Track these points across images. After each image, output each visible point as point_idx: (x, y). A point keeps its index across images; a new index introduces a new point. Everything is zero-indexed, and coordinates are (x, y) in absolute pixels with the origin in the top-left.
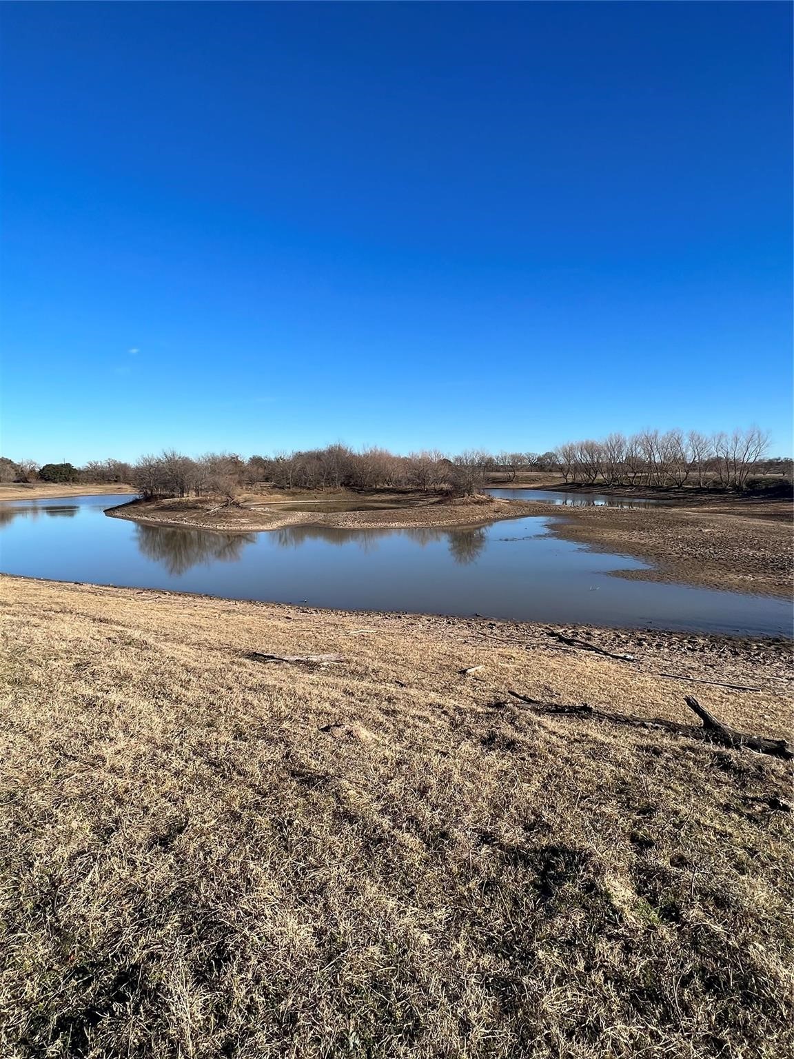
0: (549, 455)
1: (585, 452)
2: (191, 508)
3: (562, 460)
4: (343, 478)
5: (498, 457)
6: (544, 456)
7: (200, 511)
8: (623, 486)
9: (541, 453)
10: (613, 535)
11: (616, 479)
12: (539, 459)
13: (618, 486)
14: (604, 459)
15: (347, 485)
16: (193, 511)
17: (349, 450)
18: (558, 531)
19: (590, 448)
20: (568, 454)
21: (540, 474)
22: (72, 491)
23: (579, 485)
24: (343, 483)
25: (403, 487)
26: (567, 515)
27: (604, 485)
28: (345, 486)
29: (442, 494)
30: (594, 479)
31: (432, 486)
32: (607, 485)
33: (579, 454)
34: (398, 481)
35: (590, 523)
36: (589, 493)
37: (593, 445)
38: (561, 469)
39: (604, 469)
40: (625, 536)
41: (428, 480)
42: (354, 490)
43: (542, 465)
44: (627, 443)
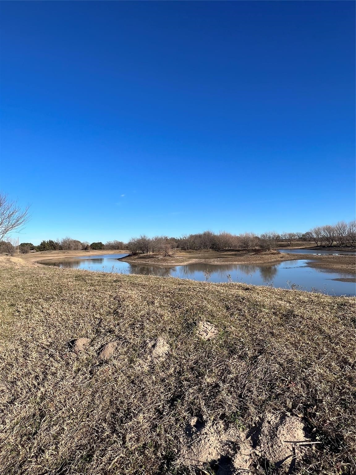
0: (307, 233)
2: (151, 257)
3: (315, 236)
4: (211, 245)
5: (282, 235)
7: (155, 258)
9: (304, 233)
14: (336, 235)
15: (213, 248)
16: (152, 259)
17: (213, 233)
19: (328, 229)
20: (317, 233)
21: (304, 242)
22: (102, 253)
23: (324, 247)
24: (211, 247)
25: (237, 248)
26: (317, 259)
28: (212, 249)
29: (255, 251)
30: (332, 243)
31: (251, 248)
32: (338, 246)
33: (323, 232)
34: (235, 246)
36: (329, 250)
37: (329, 227)
38: (314, 240)
39: (336, 239)
41: (249, 245)
42: (216, 250)
43: (305, 238)
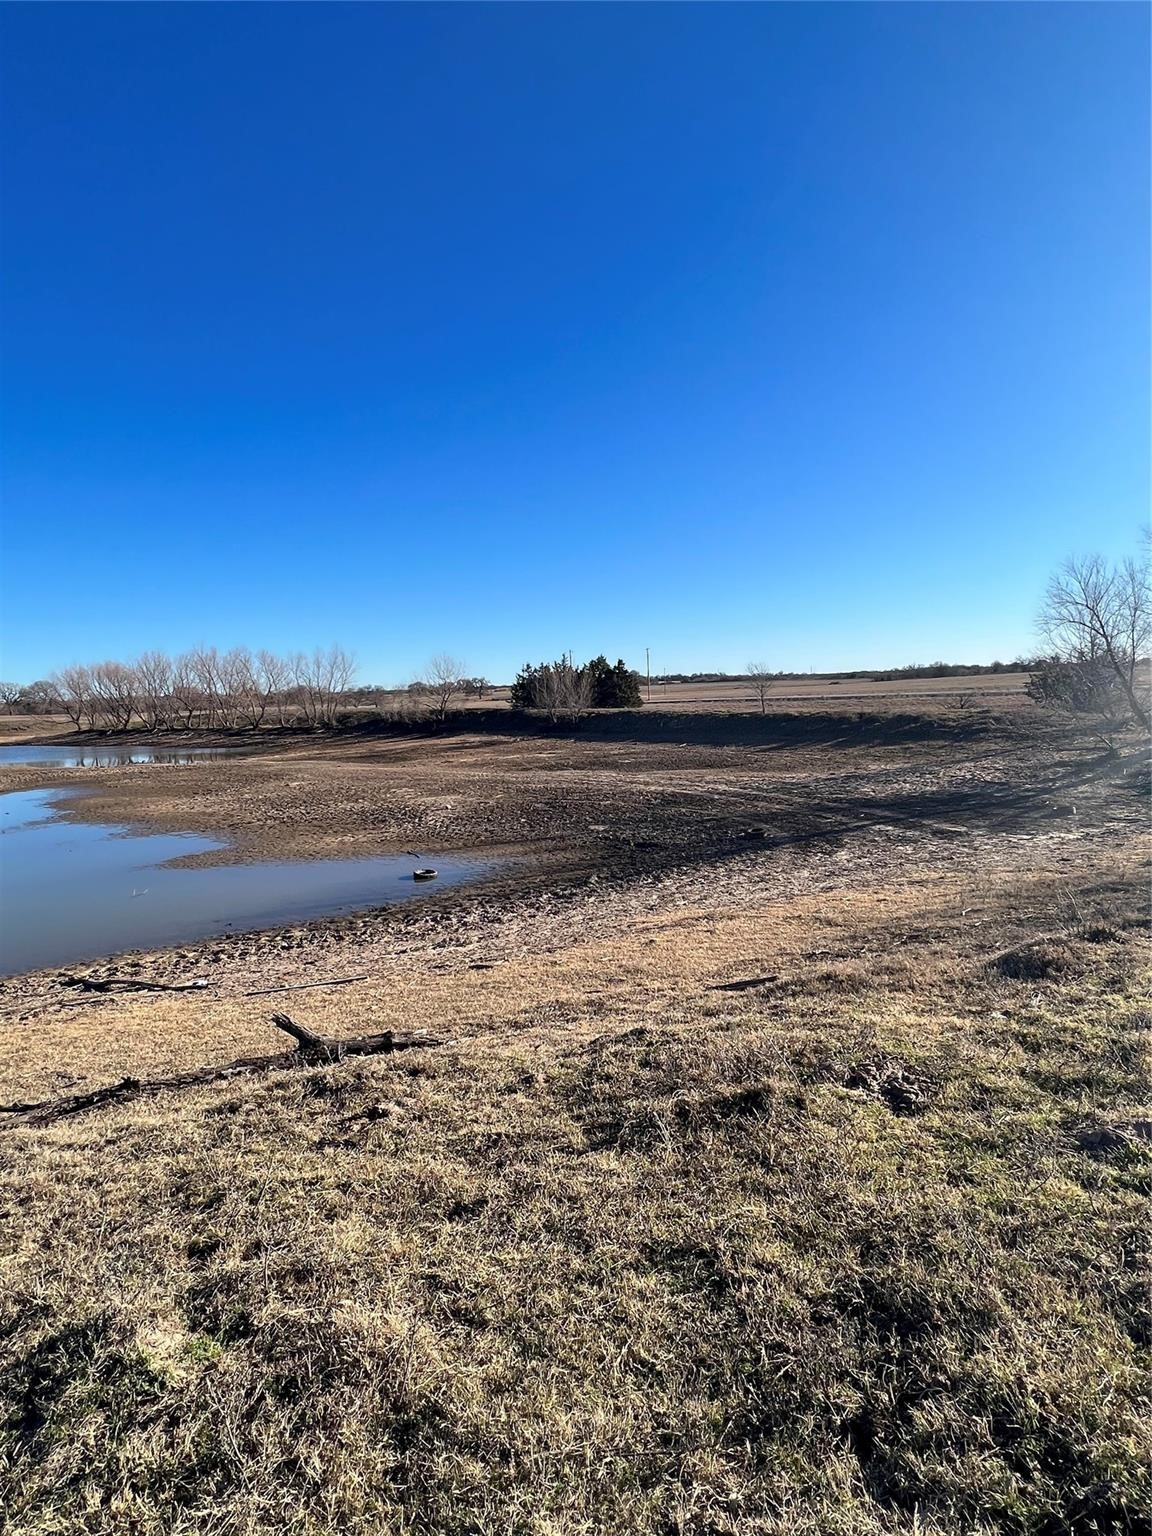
0: (39, 686)
1: (106, 681)
3: (67, 695)
6: (32, 688)
8: (174, 731)
10: (164, 806)
11: (162, 722)
12: (23, 693)
13: (167, 730)
14: (138, 692)
18: (70, 811)
19: (112, 674)
20: (76, 684)
21: (27, 719)
23: (102, 733)
26: (86, 782)
27: (144, 731)
30: (127, 722)
32: (147, 731)
33: (97, 684)
35: (126, 791)
36: (120, 744)
37: (117, 669)
38: (67, 709)
39: (141, 706)
40: (184, 805)
43: (31, 703)
44: (174, 668)
